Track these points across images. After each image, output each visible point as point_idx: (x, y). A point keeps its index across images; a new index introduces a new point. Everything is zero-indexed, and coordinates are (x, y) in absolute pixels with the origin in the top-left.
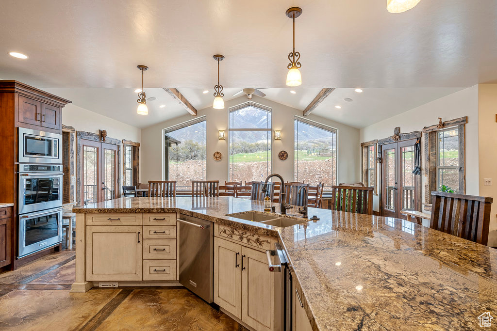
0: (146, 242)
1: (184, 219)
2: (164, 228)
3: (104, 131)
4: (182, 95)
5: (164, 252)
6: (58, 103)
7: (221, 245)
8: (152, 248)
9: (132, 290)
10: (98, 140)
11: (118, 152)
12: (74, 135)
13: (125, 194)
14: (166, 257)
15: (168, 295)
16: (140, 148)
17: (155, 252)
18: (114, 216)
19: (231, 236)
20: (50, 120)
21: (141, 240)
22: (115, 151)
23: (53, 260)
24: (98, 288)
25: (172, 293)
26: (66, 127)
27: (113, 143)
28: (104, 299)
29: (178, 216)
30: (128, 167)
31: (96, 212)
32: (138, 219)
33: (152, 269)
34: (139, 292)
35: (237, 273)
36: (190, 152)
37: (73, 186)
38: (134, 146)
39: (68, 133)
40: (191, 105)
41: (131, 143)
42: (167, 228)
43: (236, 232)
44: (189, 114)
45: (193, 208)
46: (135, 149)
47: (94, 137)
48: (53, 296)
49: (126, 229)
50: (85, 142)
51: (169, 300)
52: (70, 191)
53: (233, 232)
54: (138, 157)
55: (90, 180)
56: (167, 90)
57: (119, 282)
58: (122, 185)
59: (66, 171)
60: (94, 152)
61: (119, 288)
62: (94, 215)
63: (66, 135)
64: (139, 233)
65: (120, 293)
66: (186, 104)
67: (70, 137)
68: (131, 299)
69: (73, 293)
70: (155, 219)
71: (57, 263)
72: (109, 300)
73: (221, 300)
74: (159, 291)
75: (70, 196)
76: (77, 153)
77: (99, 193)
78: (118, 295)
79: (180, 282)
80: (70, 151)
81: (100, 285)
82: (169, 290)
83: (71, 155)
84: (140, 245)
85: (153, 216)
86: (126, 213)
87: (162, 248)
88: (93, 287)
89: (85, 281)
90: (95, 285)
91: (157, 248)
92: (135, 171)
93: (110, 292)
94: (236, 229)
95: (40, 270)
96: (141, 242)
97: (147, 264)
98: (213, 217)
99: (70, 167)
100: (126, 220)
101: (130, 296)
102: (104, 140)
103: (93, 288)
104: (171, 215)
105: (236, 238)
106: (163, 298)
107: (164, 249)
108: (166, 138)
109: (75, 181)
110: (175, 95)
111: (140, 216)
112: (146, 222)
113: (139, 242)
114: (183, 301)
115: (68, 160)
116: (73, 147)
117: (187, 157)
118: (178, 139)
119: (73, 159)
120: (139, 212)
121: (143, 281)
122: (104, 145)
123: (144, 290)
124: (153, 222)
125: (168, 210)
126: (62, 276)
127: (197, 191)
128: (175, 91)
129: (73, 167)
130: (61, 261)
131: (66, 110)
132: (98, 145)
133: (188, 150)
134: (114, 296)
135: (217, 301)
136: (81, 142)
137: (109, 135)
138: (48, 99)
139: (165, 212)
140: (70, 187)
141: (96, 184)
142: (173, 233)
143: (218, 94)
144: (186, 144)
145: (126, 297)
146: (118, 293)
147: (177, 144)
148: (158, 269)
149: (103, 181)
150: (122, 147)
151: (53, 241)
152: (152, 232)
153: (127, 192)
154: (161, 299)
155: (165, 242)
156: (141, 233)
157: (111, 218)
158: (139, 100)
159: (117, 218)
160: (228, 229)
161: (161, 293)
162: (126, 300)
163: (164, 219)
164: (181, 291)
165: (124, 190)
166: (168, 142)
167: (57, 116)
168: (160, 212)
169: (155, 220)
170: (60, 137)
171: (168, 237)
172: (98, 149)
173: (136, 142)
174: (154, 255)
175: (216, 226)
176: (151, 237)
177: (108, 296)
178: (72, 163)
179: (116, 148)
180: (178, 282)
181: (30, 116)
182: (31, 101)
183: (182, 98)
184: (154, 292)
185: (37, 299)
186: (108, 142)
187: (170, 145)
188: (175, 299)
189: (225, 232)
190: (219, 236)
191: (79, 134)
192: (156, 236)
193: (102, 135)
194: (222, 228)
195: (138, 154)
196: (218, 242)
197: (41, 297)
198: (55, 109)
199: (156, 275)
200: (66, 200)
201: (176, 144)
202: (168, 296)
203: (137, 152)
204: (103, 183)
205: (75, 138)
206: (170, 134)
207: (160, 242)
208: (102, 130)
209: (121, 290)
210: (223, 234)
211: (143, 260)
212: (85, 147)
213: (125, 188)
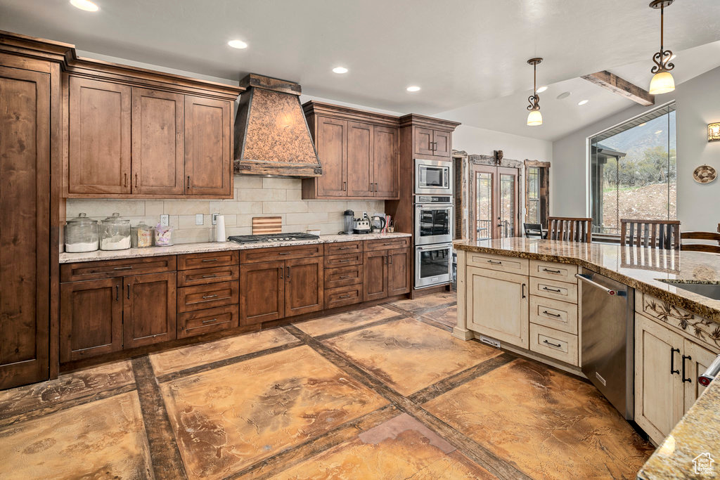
0: (533, 299)
1: (589, 277)
2: (558, 284)
3: (500, 152)
4: (617, 78)
5: (558, 319)
6: (448, 126)
7: (647, 329)
8: (542, 310)
9: (516, 358)
10: (493, 164)
11: (518, 177)
12: (467, 160)
13: (527, 234)
14: (561, 327)
15: (563, 382)
16: (551, 169)
17: (545, 315)
18: (496, 259)
19: (665, 317)
20: (441, 148)
21: (526, 294)
22: (515, 176)
23: (443, 299)
24: (478, 341)
25: (570, 382)
26: (458, 152)
27: (511, 165)
28: (483, 355)
29: (580, 271)
30: (533, 197)
31: (476, 250)
32: (523, 267)
33: (542, 339)
34: (524, 363)
35: (675, 385)
36: (658, 168)
37: (465, 220)
38: (541, 168)
39: (460, 159)
40: (639, 89)
41: (537, 163)
42: (563, 285)
43: (673, 311)
44: (638, 105)
45: (624, 264)
46: (543, 171)
47: (488, 160)
48: (437, 334)
49: (509, 277)
50: (478, 168)
51: (562, 389)
52: (463, 226)
53: (669, 311)
54: (548, 182)
55: (484, 214)
56: (586, 78)
57: (502, 342)
58: (523, 222)
59: (458, 202)
60: (488, 179)
61: (501, 349)
62: (474, 254)
63: (458, 162)
64: (524, 285)
65: (501, 356)
66: (628, 90)
67: (463, 163)
68: (512, 367)
69: (455, 338)
70: (546, 270)
71: (446, 302)
72: (487, 359)
73: (648, 423)
74: (552, 372)
75: (462, 232)
76: (469, 181)
77: (495, 230)
78: (498, 356)
79: (582, 371)
80: (462, 180)
81: (482, 339)
82: (565, 377)
83: (463, 184)
84: (525, 301)
85: (543, 265)
86: (508, 256)
87: (557, 313)
88: (473, 337)
89: (466, 328)
90: (477, 337)
91: (549, 311)
92: (544, 203)
93: (490, 350)
94: (673, 307)
95: (431, 305)
96: (527, 297)
97: (535, 330)
98: (630, 279)
99: (463, 197)
100: (510, 265)
101: (512, 363)
102: (500, 163)
103: (474, 339)
104: (569, 268)
105: (674, 321)
106: (555, 383)
107: (559, 316)
108: (594, 150)
109: (468, 214)
110: (601, 81)
111: (526, 262)
112: (534, 272)
113: (524, 297)
114: (584, 399)
115: (461, 190)
116: (465, 175)
117: (651, 179)
118: (618, 150)
119: (465, 189)
120: (524, 257)
121: (529, 351)
122: (501, 170)
123: (531, 363)
124: (542, 274)
125: (565, 259)
126: (448, 317)
127: (631, 237)
128: (603, 75)
129: (465, 197)
130: (450, 302)
131: (456, 134)
132: (493, 169)
133: (651, 166)
134: (494, 356)
135: (640, 420)
136: (475, 168)
137: (505, 156)
138: (439, 126)
139: (559, 262)
140: (463, 221)
141: (490, 219)
142: (573, 294)
143: (661, 68)
144: (648, 155)
145: (507, 362)
146: (499, 355)
147: (617, 157)
148: (550, 340)
149: (499, 216)
150: (523, 170)
151: (445, 278)
152: (542, 287)
153: (531, 232)
154: (551, 383)
155: (562, 306)
156: (527, 285)
157: (492, 261)
158: (530, 106)
159: (499, 262)
160: (659, 303)
161: (554, 376)
162: (507, 366)
163: (559, 272)
164: (585, 385)
165: (525, 228)
166: (599, 157)
167: (447, 141)
168: (552, 261)
169: (546, 272)
170: (450, 165)
171: (565, 299)
172: (492, 175)
173: (545, 161)
174: (543, 319)
175: (638, 295)
176: (540, 293)
177: (488, 354)
178: (465, 193)
179: (515, 172)
180: (581, 370)
181: (424, 146)
182: (425, 131)
183: (618, 81)
184: (544, 370)
185: (424, 331)
186: (506, 165)
187: (602, 160)
188: (572, 392)
189: (654, 307)
190: (644, 313)
191: (472, 158)
192: (546, 294)
193: (498, 156)
194: (649, 300)
195: (548, 179)
196: (642, 323)
197: (427, 330)
198: (446, 134)
199: (548, 349)
200: (458, 235)
201: (615, 159)
202: (563, 384)
203: (546, 176)
204: (499, 218)
205: (467, 164)
206: (602, 143)
207: (553, 303)
208: (498, 150)
209: (503, 353)
210: (649, 310)
211: (529, 322)
212: (478, 174)
213: (528, 226)
